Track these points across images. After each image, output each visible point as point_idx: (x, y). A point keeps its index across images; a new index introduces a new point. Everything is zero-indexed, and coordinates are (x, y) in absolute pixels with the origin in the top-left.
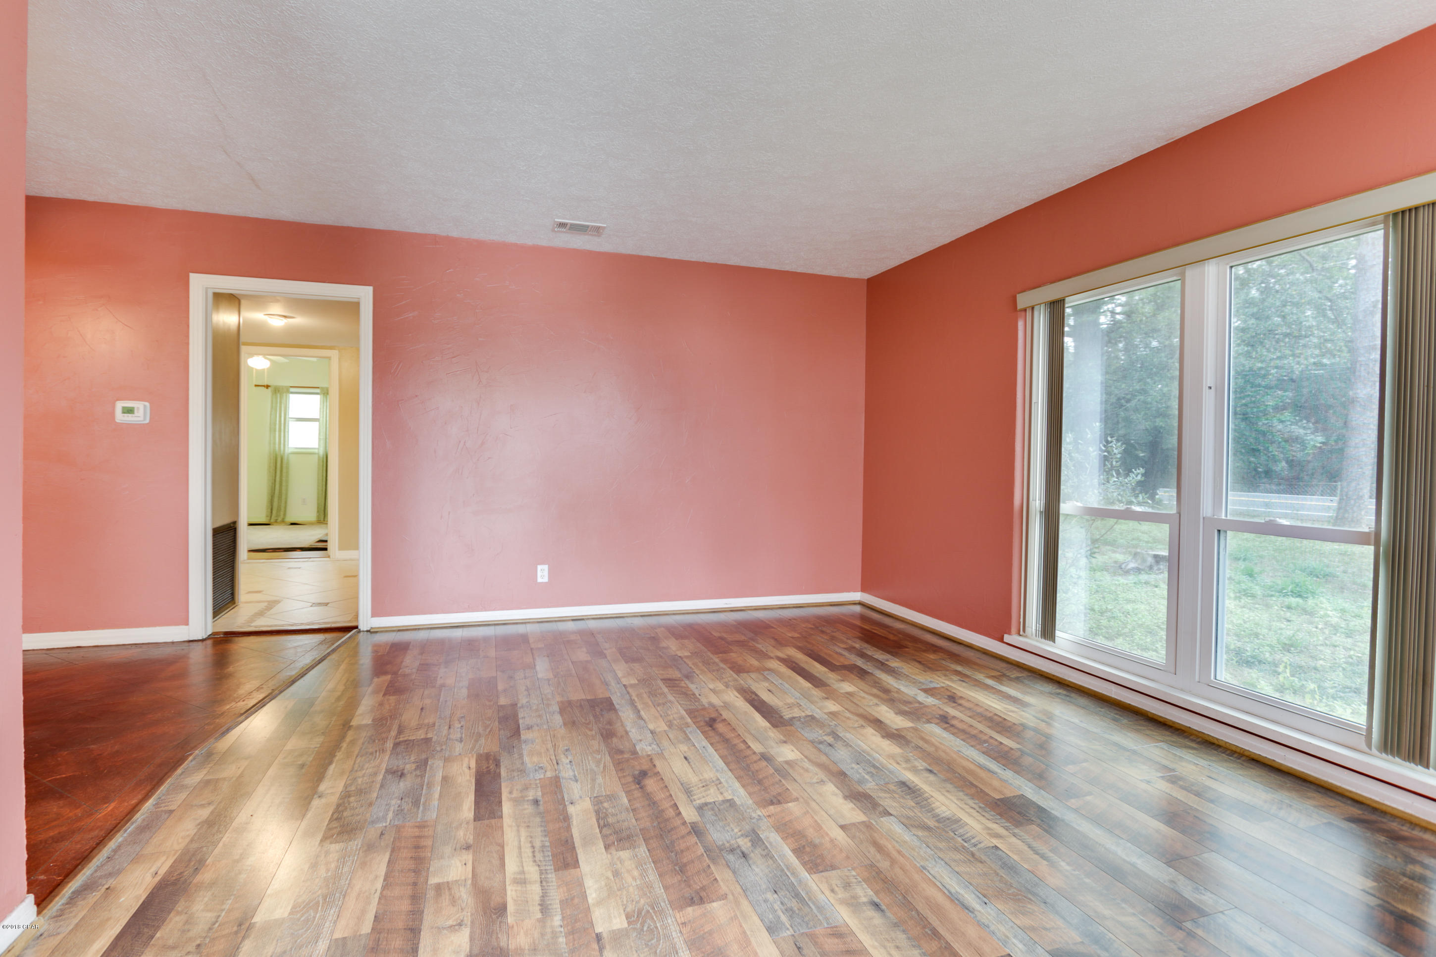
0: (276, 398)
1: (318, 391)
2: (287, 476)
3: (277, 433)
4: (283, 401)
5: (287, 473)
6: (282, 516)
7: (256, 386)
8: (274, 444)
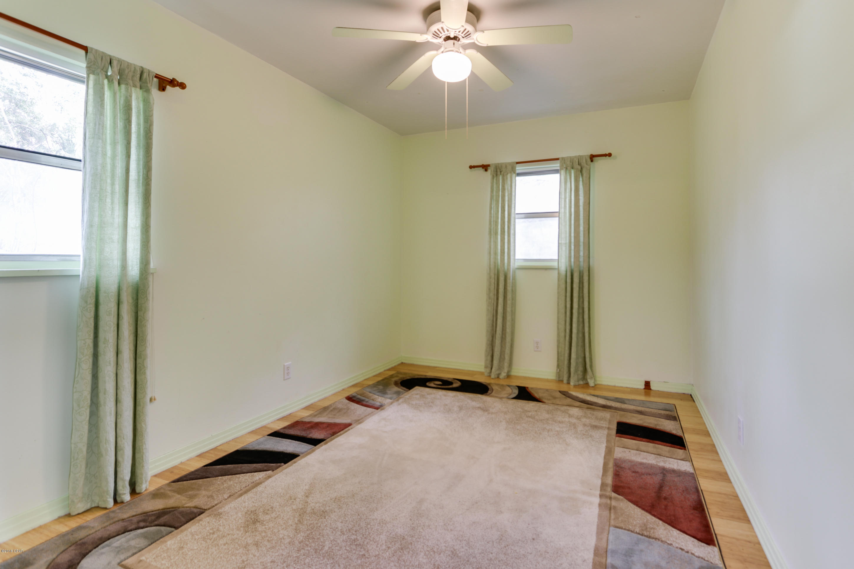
0: (498, 183)
1: (556, 165)
2: (514, 305)
3: (499, 237)
4: (507, 187)
5: (514, 299)
6: (506, 370)
7: (471, 167)
8: (496, 254)
